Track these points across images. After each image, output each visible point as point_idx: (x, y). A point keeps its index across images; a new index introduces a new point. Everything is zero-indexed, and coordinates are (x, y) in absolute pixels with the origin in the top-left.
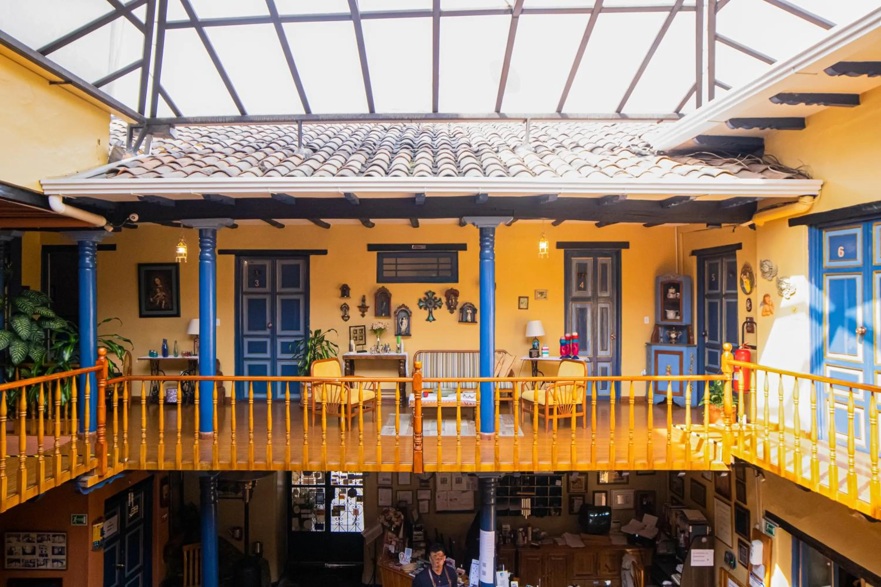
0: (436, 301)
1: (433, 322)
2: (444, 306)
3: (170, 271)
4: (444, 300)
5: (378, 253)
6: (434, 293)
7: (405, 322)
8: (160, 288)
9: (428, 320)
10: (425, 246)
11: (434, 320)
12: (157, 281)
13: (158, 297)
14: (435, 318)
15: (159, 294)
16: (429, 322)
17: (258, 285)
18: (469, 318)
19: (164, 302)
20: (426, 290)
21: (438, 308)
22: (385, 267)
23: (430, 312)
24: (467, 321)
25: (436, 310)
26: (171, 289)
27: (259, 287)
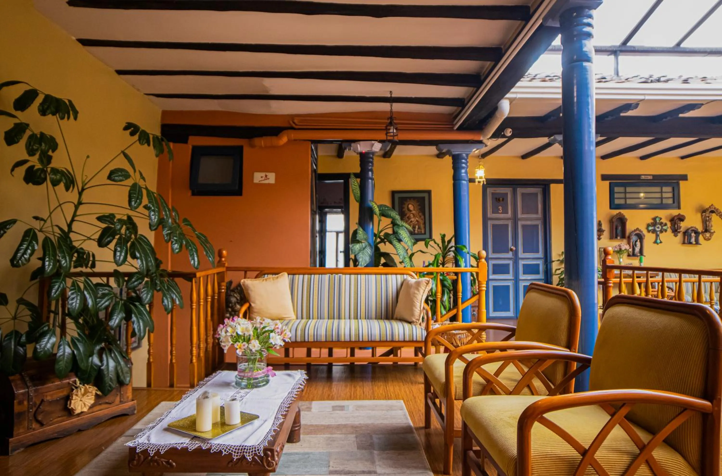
0: (662, 225)
1: (660, 244)
2: (669, 230)
3: (423, 198)
4: (669, 224)
5: (610, 183)
6: (661, 219)
7: (638, 244)
8: (413, 214)
9: (655, 242)
10: (652, 176)
11: (661, 242)
12: (411, 207)
13: (411, 222)
14: (662, 241)
15: (412, 219)
16: (656, 244)
17: (501, 212)
18: (693, 240)
19: (417, 227)
20: (653, 216)
21: (664, 232)
22: (616, 196)
23: (657, 236)
24: (690, 243)
25: (662, 234)
26: (424, 214)
27: (502, 213)
